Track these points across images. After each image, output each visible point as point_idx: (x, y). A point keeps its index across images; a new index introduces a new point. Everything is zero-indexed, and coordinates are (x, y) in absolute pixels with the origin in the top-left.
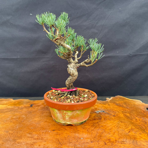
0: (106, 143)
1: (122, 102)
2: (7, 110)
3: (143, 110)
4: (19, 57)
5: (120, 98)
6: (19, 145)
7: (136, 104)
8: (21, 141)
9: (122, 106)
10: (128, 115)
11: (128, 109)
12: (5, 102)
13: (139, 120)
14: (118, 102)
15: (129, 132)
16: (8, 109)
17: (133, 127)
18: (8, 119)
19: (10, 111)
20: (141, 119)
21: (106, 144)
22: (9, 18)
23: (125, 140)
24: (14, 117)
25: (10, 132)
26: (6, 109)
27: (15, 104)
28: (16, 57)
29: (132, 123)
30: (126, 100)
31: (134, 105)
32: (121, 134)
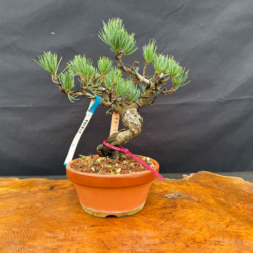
0: (189, 244)
1: (210, 180)
2: (9, 195)
3: (248, 192)
4: (31, 105)
5: (207, 175)
6: (31, 250)
7: (235, 183)
8: (35, 243)
9: (212, 187)
10: (222, 200)
11: (221, 191)
12: (5, 183)
13: (243, 208)
14: (203, 181)
15: (227, 226)
16: (10, 193)
17: (233, 219)
18: (11, 209)
19: (13, 197)
20: (246, 206)
21: (188, 246)
22: (15, 39)
23: (221, 239)
24: (21, 206)
25: (15, 229)
26: (6, 194)
27: (22, 186)
28: (25, 106)
29: (231, 213)
30: (217, 178)
31: (232, 184)
32: (213, 230)
